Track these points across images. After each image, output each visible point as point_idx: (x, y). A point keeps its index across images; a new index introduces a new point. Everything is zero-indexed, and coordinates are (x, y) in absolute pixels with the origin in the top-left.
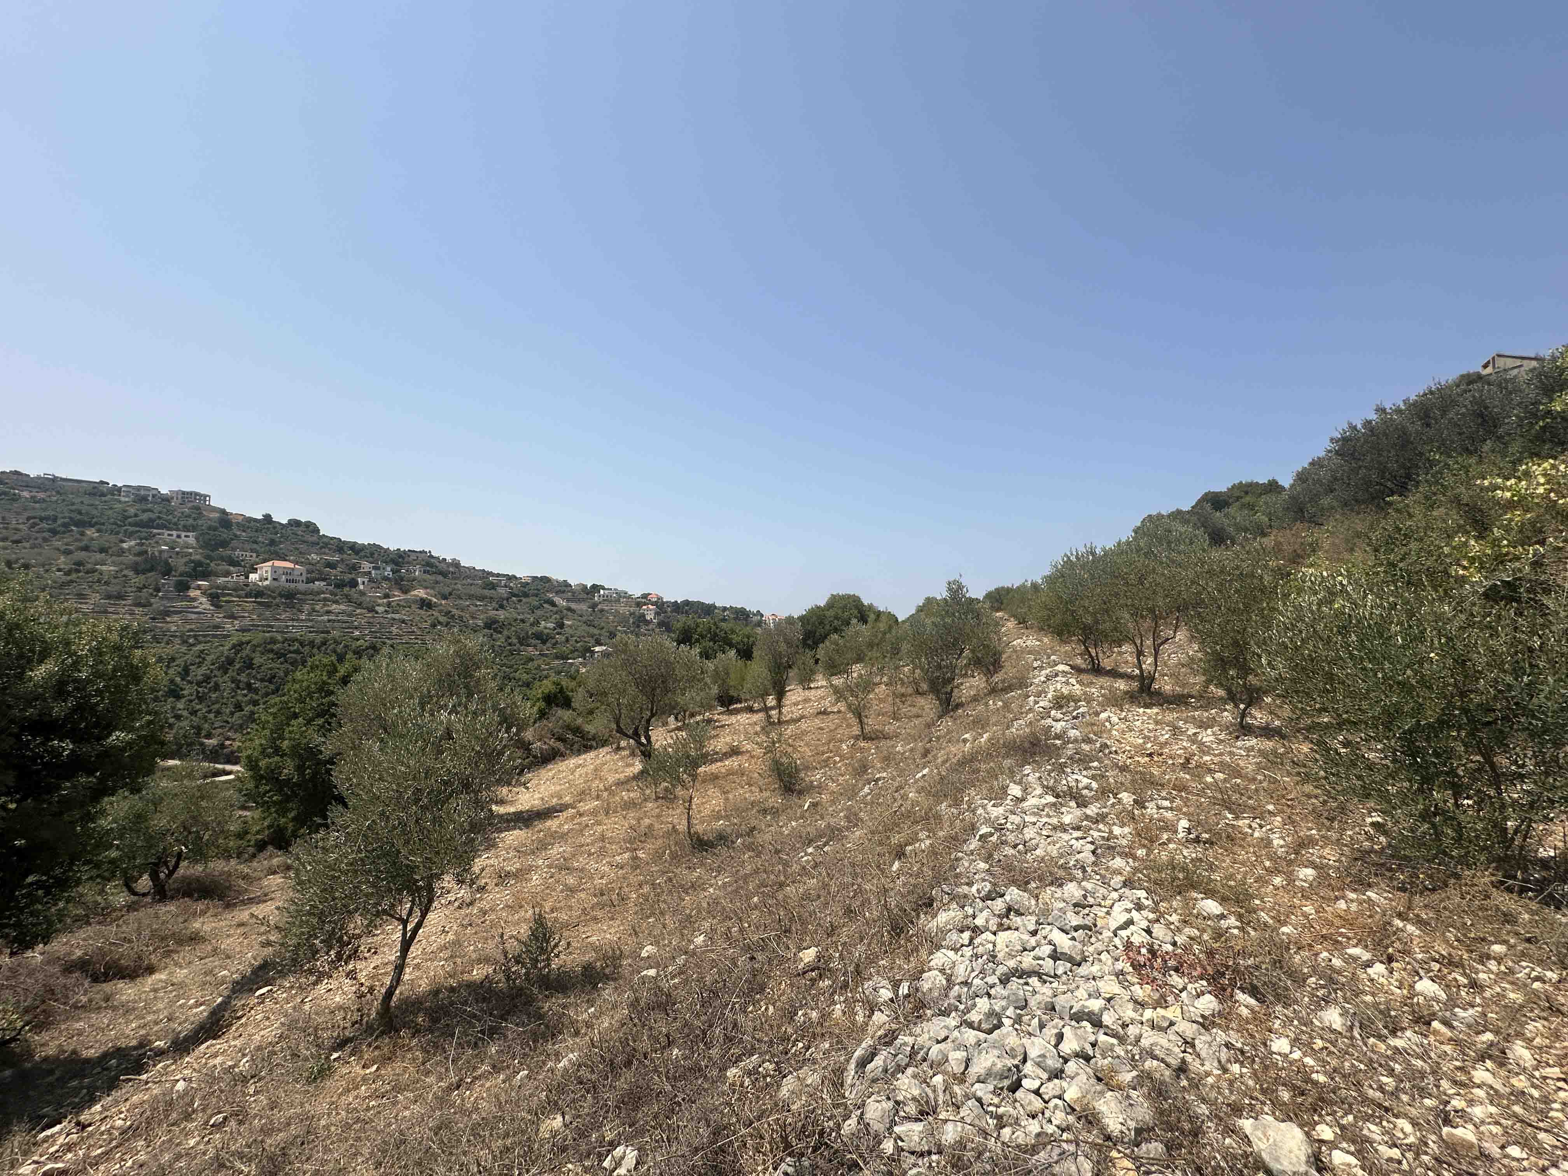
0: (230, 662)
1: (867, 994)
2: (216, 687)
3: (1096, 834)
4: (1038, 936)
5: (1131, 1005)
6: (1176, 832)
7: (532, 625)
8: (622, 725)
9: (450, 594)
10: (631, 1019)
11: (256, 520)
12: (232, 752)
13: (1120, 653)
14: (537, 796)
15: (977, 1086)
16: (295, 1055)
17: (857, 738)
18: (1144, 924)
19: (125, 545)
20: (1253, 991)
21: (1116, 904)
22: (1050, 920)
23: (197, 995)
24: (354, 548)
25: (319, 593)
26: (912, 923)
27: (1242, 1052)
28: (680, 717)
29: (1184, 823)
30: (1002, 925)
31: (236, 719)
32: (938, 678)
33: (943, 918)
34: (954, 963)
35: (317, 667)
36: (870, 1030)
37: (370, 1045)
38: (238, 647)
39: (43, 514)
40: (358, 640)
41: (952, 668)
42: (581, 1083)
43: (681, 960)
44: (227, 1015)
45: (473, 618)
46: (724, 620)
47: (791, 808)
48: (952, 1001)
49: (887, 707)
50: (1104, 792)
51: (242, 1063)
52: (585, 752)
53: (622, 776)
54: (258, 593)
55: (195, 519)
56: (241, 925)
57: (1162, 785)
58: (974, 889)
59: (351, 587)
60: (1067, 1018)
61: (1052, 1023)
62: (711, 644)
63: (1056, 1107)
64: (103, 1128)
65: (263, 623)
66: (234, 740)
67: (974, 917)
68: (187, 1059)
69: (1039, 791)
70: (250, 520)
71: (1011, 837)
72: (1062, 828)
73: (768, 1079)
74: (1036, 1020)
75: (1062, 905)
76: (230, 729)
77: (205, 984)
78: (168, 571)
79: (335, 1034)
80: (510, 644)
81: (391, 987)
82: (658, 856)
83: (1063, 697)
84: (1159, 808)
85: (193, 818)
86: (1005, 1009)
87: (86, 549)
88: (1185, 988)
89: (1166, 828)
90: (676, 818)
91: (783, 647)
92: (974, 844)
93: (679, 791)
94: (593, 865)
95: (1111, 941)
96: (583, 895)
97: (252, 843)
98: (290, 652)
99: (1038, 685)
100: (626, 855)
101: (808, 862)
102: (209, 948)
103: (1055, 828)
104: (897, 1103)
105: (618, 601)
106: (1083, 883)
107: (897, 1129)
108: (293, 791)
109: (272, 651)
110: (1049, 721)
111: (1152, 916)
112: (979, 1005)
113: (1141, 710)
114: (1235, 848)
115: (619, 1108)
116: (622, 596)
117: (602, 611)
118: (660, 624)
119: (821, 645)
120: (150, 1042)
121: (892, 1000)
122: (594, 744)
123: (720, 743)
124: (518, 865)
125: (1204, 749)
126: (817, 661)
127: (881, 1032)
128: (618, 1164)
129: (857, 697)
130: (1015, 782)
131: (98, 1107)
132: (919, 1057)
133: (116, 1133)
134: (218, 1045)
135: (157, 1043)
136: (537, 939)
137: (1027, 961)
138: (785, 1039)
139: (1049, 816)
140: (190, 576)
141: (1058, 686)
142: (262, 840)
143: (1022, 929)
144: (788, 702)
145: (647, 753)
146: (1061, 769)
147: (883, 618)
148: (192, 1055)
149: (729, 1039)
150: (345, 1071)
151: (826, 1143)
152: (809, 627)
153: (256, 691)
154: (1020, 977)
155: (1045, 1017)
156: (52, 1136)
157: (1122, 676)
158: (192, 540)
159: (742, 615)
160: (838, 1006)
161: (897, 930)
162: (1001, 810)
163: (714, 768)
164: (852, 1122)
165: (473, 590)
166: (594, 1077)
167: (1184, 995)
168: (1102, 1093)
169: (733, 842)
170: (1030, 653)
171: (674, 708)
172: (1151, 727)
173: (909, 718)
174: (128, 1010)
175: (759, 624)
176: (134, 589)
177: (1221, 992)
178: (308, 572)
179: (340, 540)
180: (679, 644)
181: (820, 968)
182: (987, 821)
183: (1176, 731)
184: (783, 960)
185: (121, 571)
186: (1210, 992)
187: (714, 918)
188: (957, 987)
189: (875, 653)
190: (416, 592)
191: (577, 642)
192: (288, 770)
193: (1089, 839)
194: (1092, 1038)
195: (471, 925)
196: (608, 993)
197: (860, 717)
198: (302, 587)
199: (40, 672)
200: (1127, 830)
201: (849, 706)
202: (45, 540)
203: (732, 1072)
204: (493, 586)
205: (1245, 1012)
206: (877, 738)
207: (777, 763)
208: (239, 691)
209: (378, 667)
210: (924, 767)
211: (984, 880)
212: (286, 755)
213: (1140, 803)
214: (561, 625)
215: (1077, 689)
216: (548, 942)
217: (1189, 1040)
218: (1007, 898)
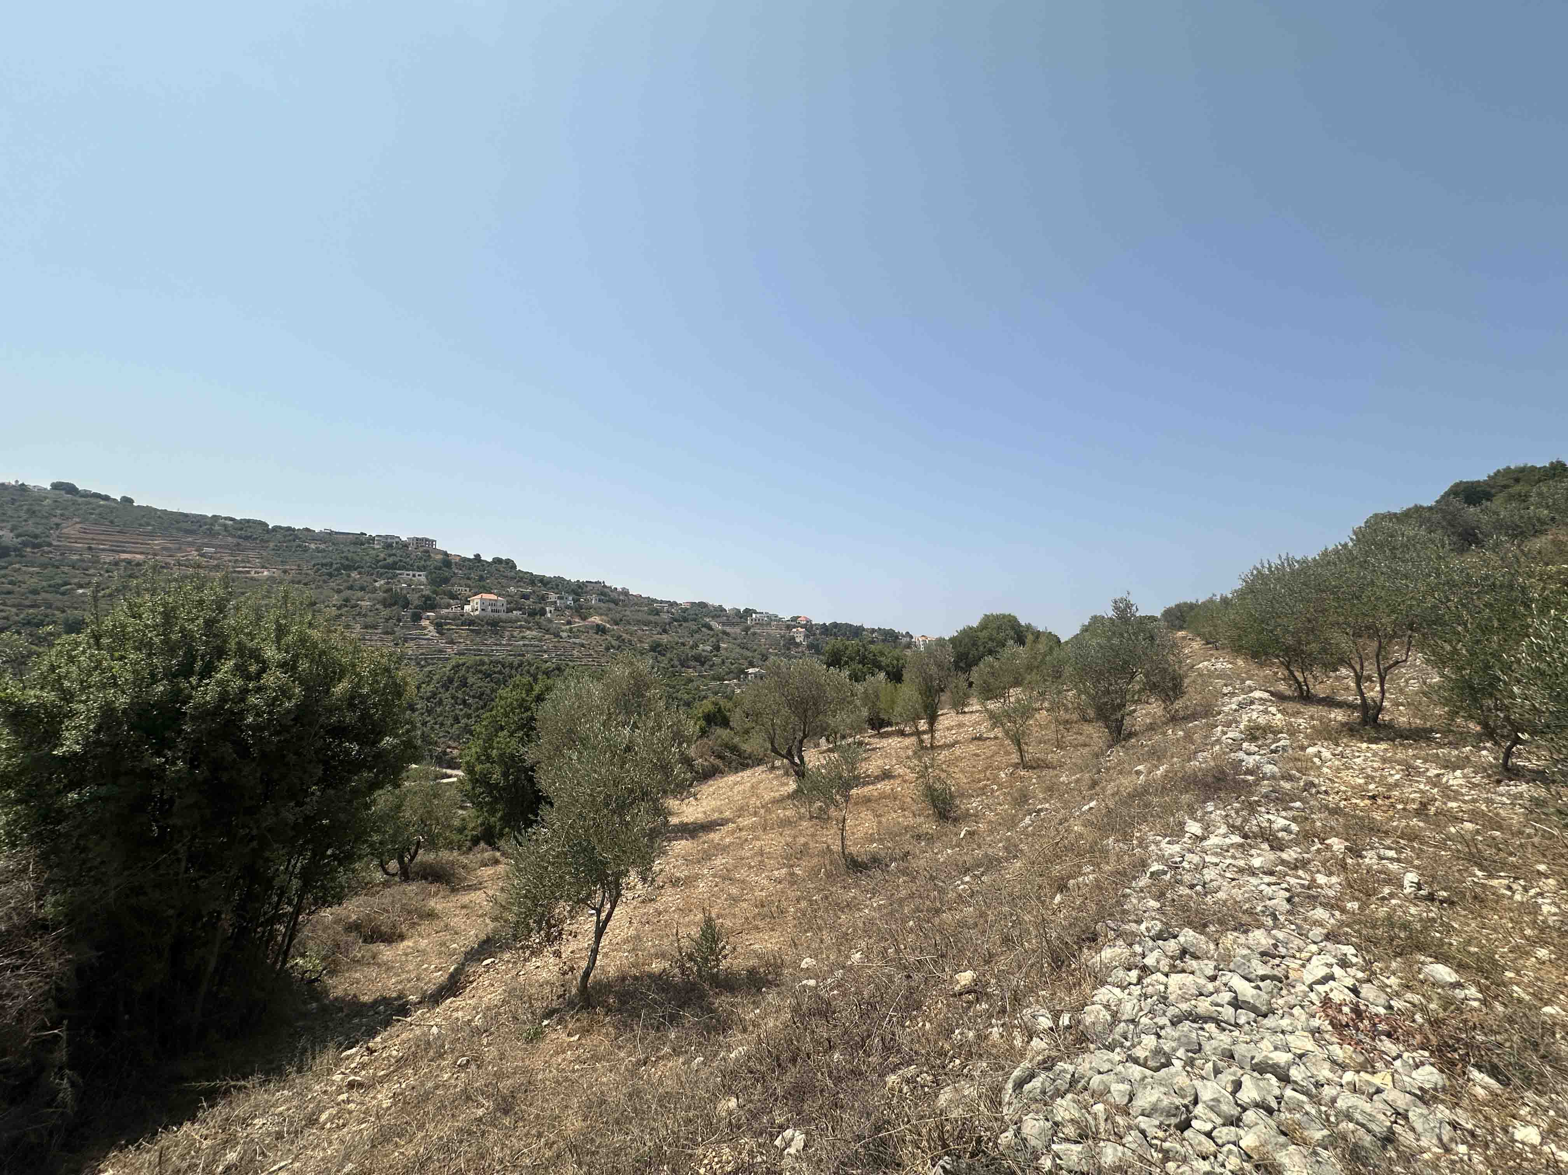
0: (451, 680)
1: (1026, 1020)
2: (440, 703)
3: (1293, 881)
4: (1217, 983)
5: (1327, 1065)
6: (1402, 886)
7: (691, 648)
8: (776, 745)
9: (621, 620)
10: (795, 1023)
11: (469, 560)
12: (452, 758)
13: (1337, 678)
14: (700, 809)
15: (1141, 1118)
16: (515, 1018)
17: (1016, 766)
18: (1350, 982)
19: (377, 584)
20: (1494, 1072)
21: (1315, 958)
22: (1232, 966)
23: (435, 962)
24: (544, 582)
25: (517, 621)
26: (1074, 956)
27: (1473, 1134)
28: (831, 739)
29: (1411, 877)
30: (1175, 966)
31: (455, 730)
32: (1106, 704)
33: (1107, 953)
34: (1120, 1000)
35: (518, 685)
36: (1029, 1056)
37: (572, 1017)
38: (457, 666)
39: (324, 561)
40: (546, 662)
41: (1123, 693)
42: (751, 1072)
43: (839, 973)
44: (462, 978)
45: (641, 642)
46: (872, 642)
47: (946, 835)
48: (1117, 1037)
49: (1050, 734)
50: (1306, 837)
51: (477, 1018)
52: (743, 770)
53: (777, 795)
54: (470, 622)
55: (425, 561)
56: (463, 907)
57: (1386, 833)
58: (1143, 927)
59: (541, 615)
60: (1248, 1067)
61: (1229, 1070)
62: (860, 666)
63: (1230, 1152)
64: (384, 1055)
65: (475, 647)
66: (454, 748)
67: (1144, 956)
68: (438, 1010)
69: (1223, 829)
70: (465, 560)
71: (1187, 878)
72: (1252, 872)
73: (926, 1089)
74: (1210, 1064)
75: (1246, 952)
76: (451, 738)
77: (441, 954)
78: (406, 605)
79: (545, 1005)
80: (672, 666)
81: (588, 967)
82: (813, 873)
83: (1258, 728)
84: (1381, 858)
85: (428, 812)
86: (1175, 1050)
87: (351, 588)
88: (1399, 1056)
89: (1388, 882)
90: (830, 837)
91: (933, 670)
92: (1144, 881)
93: (833, 812)
94: (753, 878)
95: (1306, 995)
96: (745, 905)
97: (469, 838)
98: (495, 673)
99: (1228, 714)
100: (784, 871)
101: (964, 890)
102: (442, 924)
103: (1241, 871)
104: (1056, 1124)
105: (769, 624)
106: (1273, 932)
107: (1055, 1147)
108: (501, 795)
109: (480, 671)
110: (1241, 755)
111: (1360, 975)
112: (1145, 1042)
113: (1364, 745)
114: (1485, 911)
115: (787, 1099)
116: (772, 619)
117: (754, 634)
118: (810, 647)
119: (974, 668)
120: (406, 996)
121: (1051, 1029)
122: (750, 762)
123: (872, 766)
124: (686, 873)
125: (1449, 793)
126: (971, 685)
127: (1040, 1058)
128: (788, 1145)
129: (1015, 722)
130: (1195, 820)
131: (378, 1039)
132: (1080, 1086)
133: (393, 1060)
134: (459, 1002)
135: (411, 997)
136: (707, 941)
137: (1204, 1006)
138: (942, 1053)
139: (1234, 857)
140: (422, 609)
141: (1255, 715)
142: (477, 835)
143: (1198, 973)
144: (940, 727)
145: (801, 773)
146: (1252, 807)
147: (1043, 639)
148: (441, 1007)
149: (886, 1048)
150: (554, 1036)
151: (983, 1151)
152: (961, 650)
153: (469, 706)
154: (1194, 1021)
155: (1221, 1064)
156: (351, 1055)
157: (1340, 705)
158: (423, 579)
159: (890, 637)
160: (996, 1029)
161: (1058, 961)
162: (1176, 848)
163: (867, 790)
164: (1010, 1134)
165: (640, 616)
166: (763, 1068)
167: (1398, 1063)
168: (1284, 1146)
169: (887, 865)
170: (1219, 677)
171: (825, 730)
172: (1375, 765)
173: (1075, 747)
174: (388, 968)
175: (909, 646)
176: (383, 620)
177: (1447, 1066)
178: (509, 603)
179: (531, 574)
180: (828, 666)
181: (977, 991)
182: (1161, 858)
183: (1410, 771)
184: (939, 981)
185: (374, 605)
186: (1433, 1065)
187: (870, 938)
188: (1122, 1024)
189: (1034, 676)
190: (592, 619)
191: (732, 664)
192: (496, 776)
193: (1284, 886)
194: (1277, 1092)
195: (648, 923)
196: (771, 997)
197: (1019, 744)
198: (503, 616)
199: (340, 688)
200: (1334, 879)
201: (1007, 733)
202: (325, 582)
203: (892, 1079)
204: (657, 613)
205: (1480, 1092)
206: (1039, 766)
207: (929, 788)
208: (457, 707)
209: (568, 687)
210: (1091, 799)
211: (1153, 919)
212: (494, 762)
213: (1356, 852)
214: (718, 648)
215: (1278, 719)
216: (716, 944)
217: (1401, 1111)
218: (1182, 939)
